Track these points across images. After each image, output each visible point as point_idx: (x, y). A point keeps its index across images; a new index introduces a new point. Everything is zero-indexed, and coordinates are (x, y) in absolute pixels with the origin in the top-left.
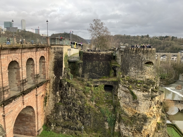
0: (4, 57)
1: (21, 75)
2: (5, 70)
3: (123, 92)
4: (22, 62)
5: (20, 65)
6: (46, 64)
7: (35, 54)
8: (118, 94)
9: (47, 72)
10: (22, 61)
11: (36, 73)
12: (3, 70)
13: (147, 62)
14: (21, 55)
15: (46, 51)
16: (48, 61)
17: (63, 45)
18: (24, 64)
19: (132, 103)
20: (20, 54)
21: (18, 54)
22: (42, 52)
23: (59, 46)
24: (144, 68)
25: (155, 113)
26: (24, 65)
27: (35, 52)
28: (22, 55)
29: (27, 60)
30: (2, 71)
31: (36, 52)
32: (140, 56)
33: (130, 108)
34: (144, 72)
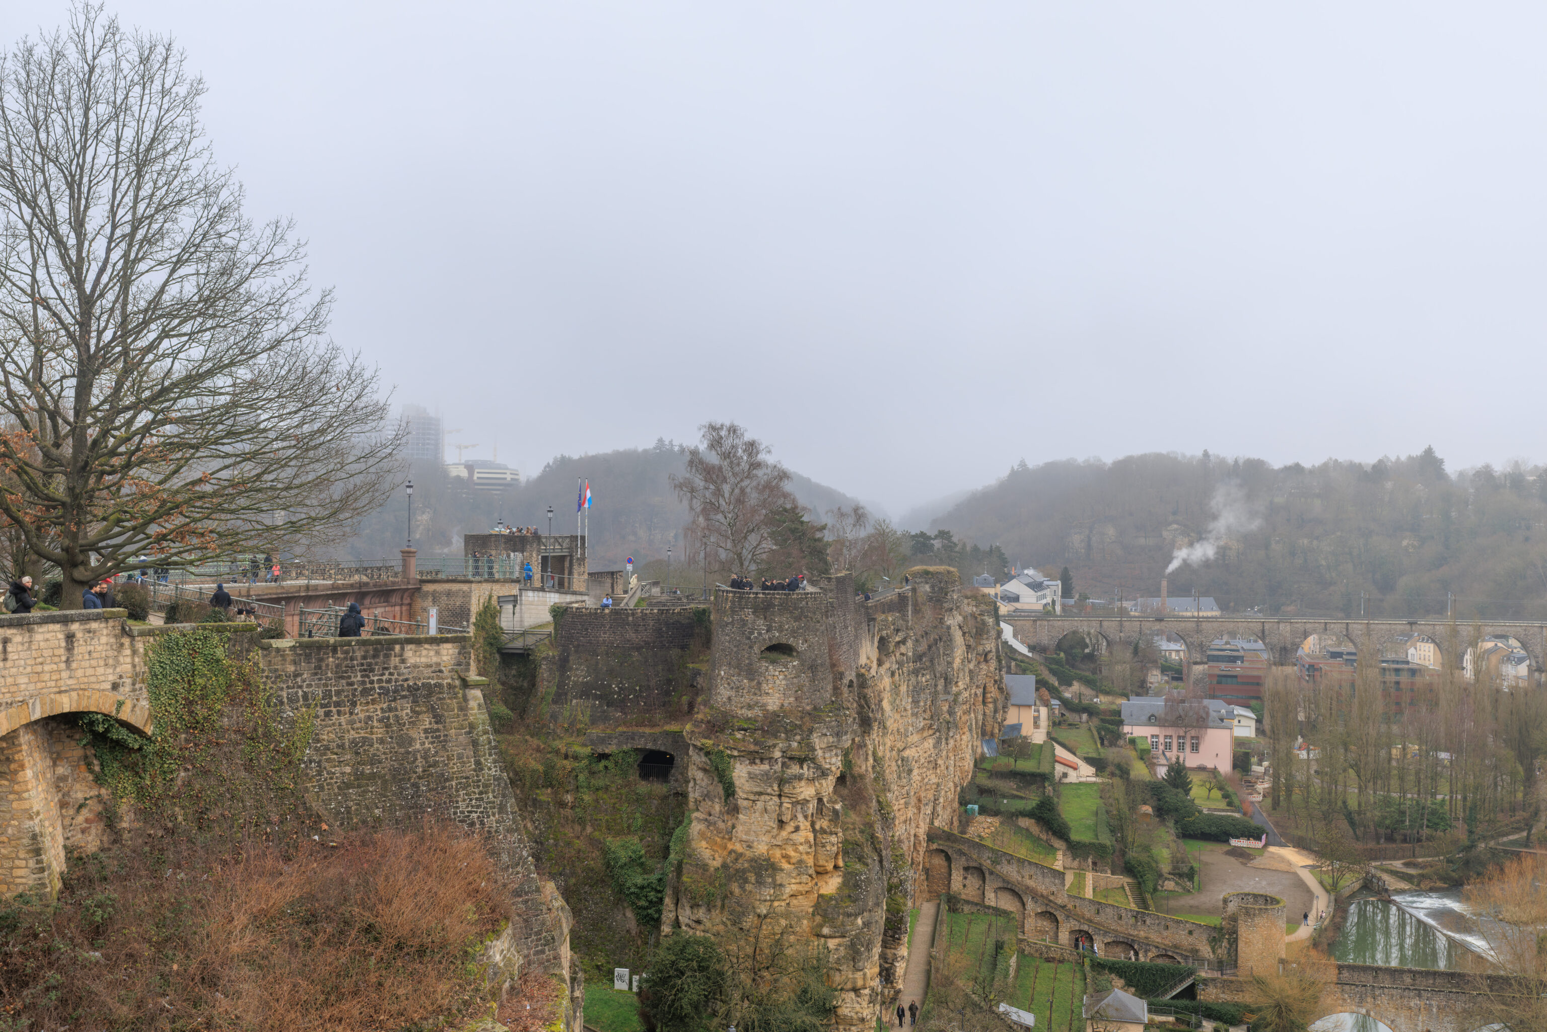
3: (700, 775)
8: (690, 790)
13: (769, 644)
15: (397, 608)
17: (471, 582)
19: (724, 818)
23: (455, 587)
24: (760, 667)
25: (801, 848)
32: (744, 623)
33: (718, 840)
34: (759, 683)
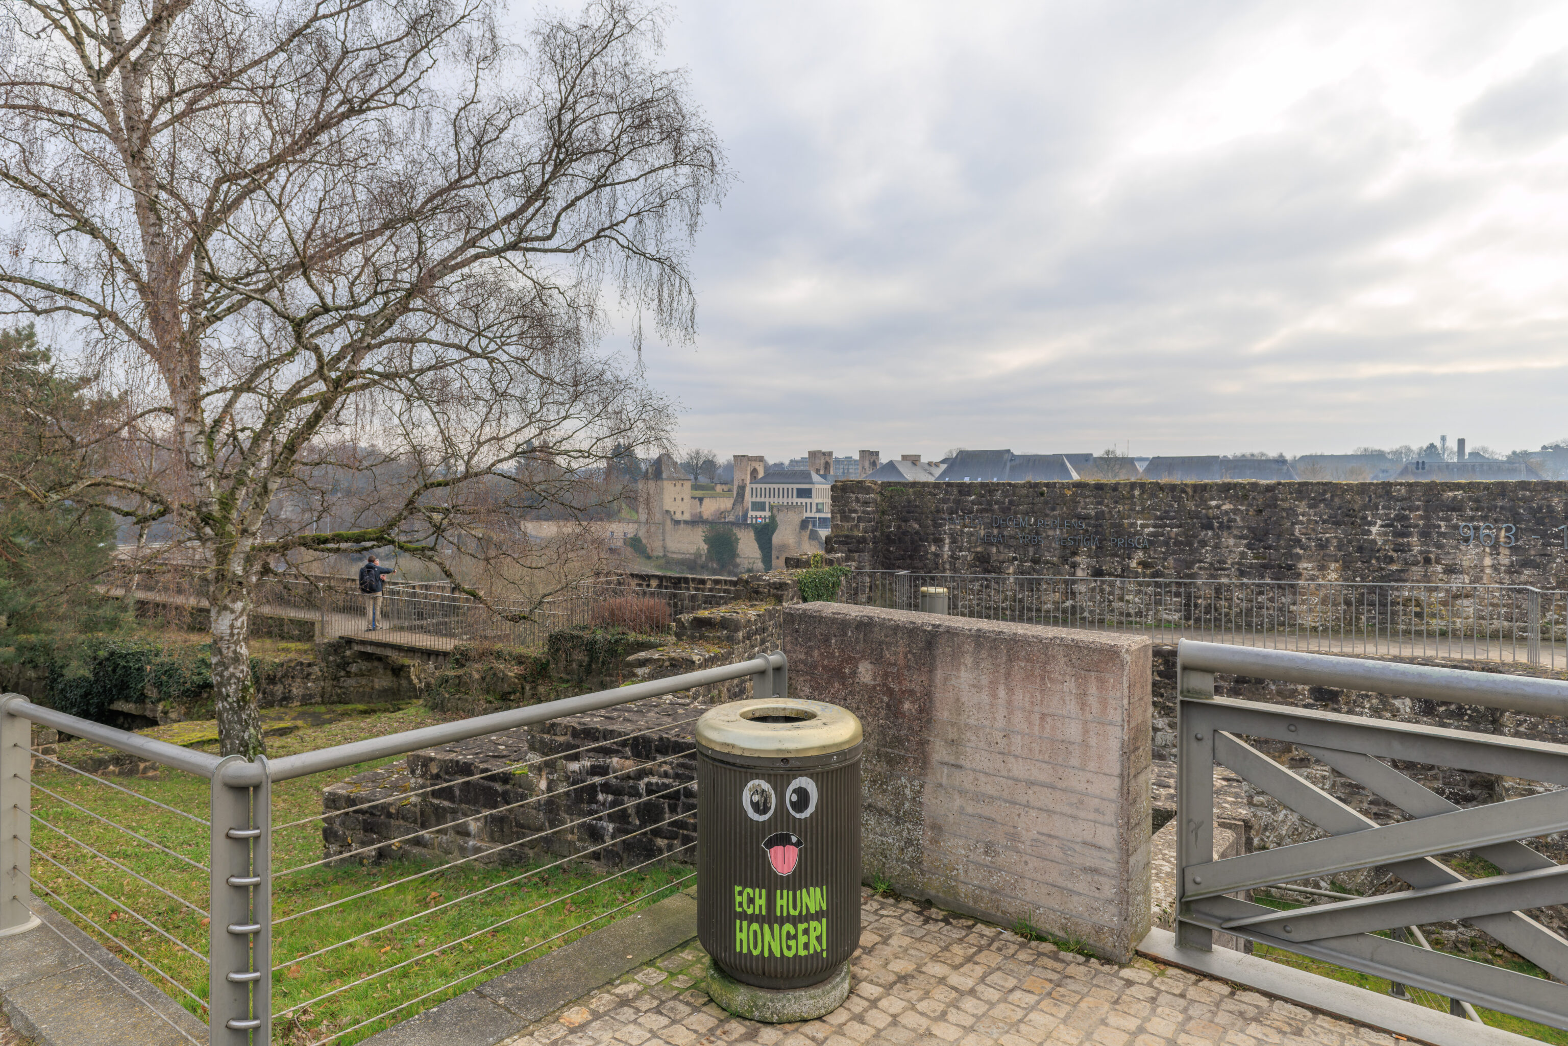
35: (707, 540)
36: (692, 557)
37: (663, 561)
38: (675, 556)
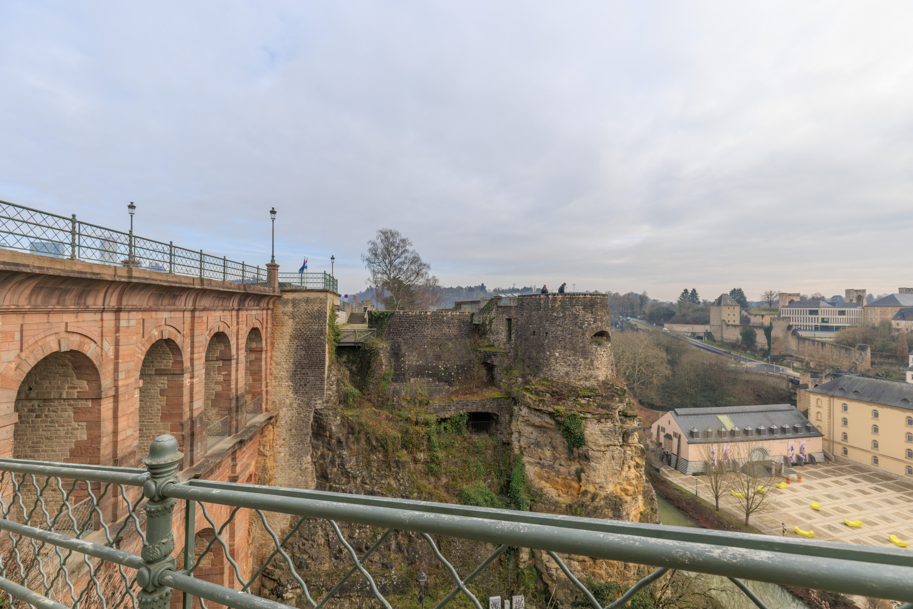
0: (133, 323)
1: (186, 398)
2: (132, 380)
3: (530, 429)
4: (192, 347)
5: (186, 357)
6: (264, 356)
7: (234, 319)
8: (513, 439)
9: (267, 387)
10: (192, 342)
11: (234, 391)
12: (121, 376)
13: (596, 331)
14: (193, 317)
15: (265, 312)
16: (269, 348)
18: (200, 355)
19: (563, 463)
20: (188, 315)
21: (179, 315)
22: (254, 312)
23: (312, 296)
24: (591, 349)
26: (200, 358)
27: (234, 313)
28: (196, 320)
29: (209, 338)
30: (120, 383)
31: (238, 310)
33: (559, 480)
34: (592, 361)
35: (741, 334)
36: (735, 342)
37: (720, 343)
38: (727, 341)
